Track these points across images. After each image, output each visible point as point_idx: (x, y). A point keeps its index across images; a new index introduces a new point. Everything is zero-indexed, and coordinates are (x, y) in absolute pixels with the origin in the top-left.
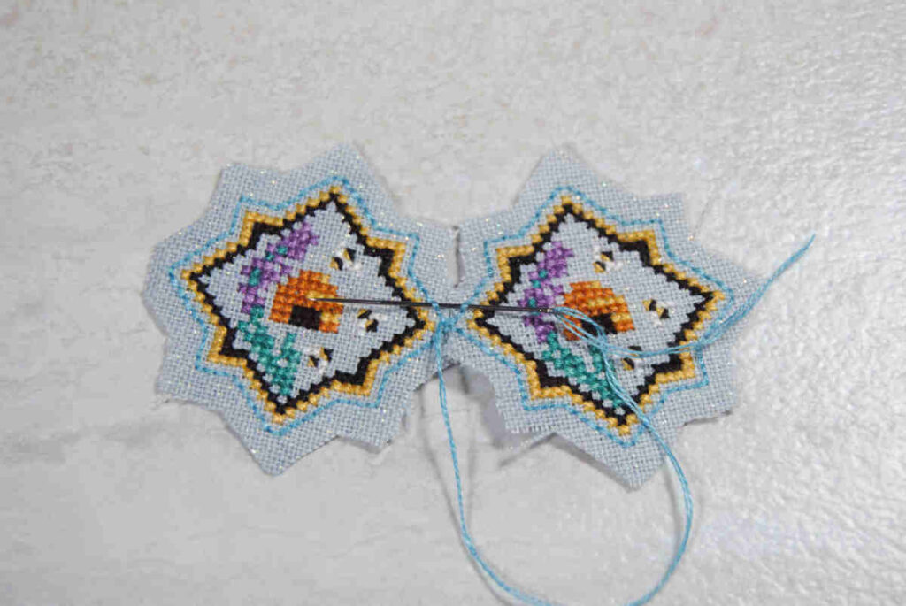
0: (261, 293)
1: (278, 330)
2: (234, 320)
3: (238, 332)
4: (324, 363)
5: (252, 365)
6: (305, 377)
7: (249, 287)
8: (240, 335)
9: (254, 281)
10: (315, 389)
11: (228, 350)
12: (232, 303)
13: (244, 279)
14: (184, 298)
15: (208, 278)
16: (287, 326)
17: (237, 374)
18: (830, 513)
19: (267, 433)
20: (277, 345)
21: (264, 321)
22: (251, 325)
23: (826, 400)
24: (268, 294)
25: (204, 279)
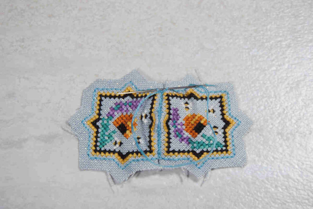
0: (116, 113)
1: (112, 127)
2: (103, 116)
3: (101, 120)
4: (118, 146)
5: (97, 132)
6: (109, 146)
7: (114, 109)
8: (101, 121)
9: (116, 109)
10: (110, 152)
11: (94, 123)
12: (106, 110)
13: (114, 106)
14: (94, 99)
15: (104, 99)
16: (116, 128)
17: (92, 132)
18: (289, 163)
19: (87, 155)
20: (109, 132)
21: (110, 122)
22: (106, 121)
23: (288, 124)
24: (117, 115)
25: (103, 98)
